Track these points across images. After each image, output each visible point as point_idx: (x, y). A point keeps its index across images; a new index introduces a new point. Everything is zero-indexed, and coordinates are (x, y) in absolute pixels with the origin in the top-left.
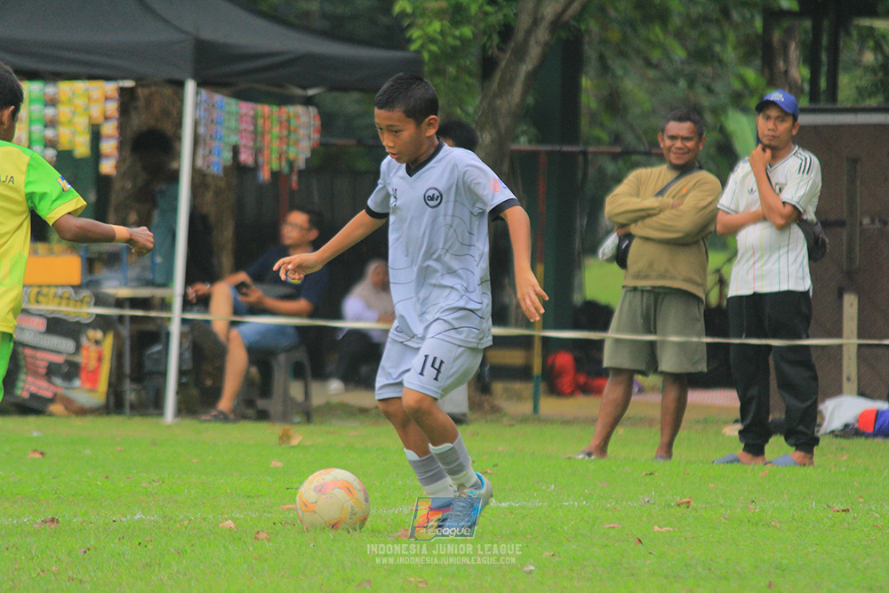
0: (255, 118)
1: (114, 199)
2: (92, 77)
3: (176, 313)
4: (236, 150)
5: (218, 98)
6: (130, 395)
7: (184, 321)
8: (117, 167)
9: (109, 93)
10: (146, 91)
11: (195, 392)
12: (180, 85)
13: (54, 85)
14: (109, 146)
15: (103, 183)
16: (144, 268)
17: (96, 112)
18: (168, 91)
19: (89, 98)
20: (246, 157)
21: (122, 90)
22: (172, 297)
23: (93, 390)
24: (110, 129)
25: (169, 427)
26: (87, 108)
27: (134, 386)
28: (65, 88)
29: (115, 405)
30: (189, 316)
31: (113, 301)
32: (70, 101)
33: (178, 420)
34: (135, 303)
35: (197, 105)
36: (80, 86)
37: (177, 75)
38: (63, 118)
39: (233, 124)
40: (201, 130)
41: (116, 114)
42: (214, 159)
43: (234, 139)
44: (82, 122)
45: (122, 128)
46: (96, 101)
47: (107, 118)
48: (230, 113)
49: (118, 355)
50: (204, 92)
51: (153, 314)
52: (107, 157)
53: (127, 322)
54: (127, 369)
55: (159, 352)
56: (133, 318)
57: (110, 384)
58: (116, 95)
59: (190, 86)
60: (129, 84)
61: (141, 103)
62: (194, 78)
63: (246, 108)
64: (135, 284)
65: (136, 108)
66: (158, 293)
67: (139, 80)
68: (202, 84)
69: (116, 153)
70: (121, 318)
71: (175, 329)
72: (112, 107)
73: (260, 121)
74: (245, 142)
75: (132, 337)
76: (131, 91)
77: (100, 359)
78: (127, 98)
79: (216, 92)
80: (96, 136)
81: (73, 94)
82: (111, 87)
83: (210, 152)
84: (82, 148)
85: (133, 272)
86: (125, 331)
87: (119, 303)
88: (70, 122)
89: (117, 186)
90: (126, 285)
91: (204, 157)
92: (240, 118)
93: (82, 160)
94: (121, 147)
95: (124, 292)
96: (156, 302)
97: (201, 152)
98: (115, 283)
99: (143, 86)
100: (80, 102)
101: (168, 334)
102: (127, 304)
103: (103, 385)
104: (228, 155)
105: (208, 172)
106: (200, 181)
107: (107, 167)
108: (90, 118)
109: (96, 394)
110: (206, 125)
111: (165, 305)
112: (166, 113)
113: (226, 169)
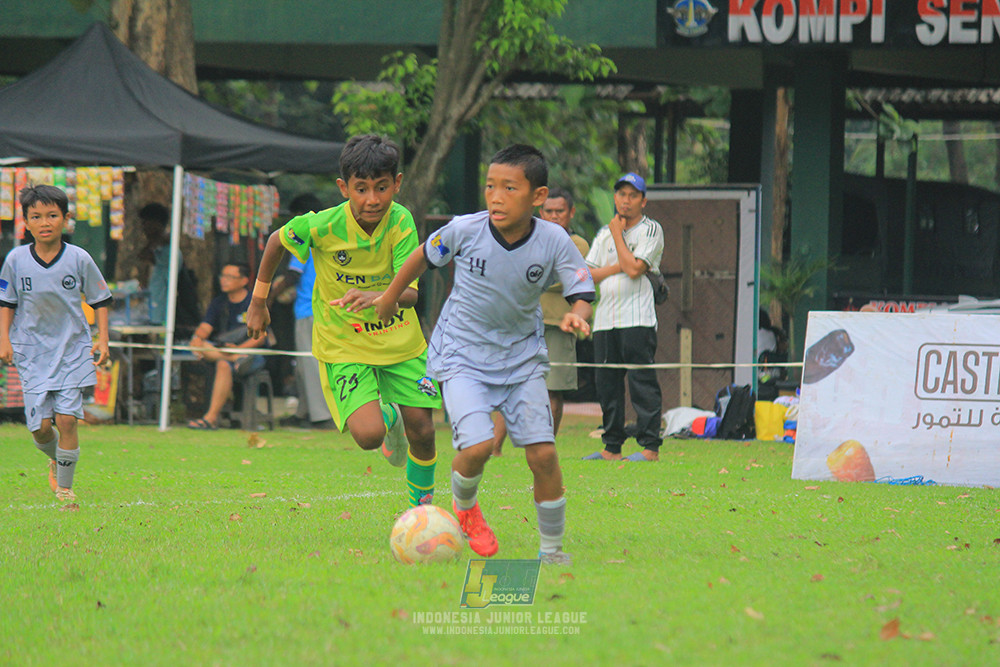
0: (228, 195)
1: (120, 257)
2: (102, 164)
3: (169, 346)
4: (214, 220)
5: (200, 179)
6: (133, 410)
7: (175, 352)
8: (123, 233)
9: (116, 177)
10: (144, 174)
11: (182, 407)
12: (171, 169)
13: (74, 171)
14: (116, 217)
15: (112, 246)
16: (143, 311)
17: (106, 191)
18: (162, 174)
19: (101, 180)
20: (221, 226)
21: (126, 174)
22: (165, 334)
23: (104, 405)
24: (117, 204)
25: (163, 434)
26: (99, 188)
27: (136, 402)
28: (82, 173)
29: (121, 416)
30: (178, 348)
31: (119, 337)
32: (86, 183)
33: (170, 428)
34: (136, 338)
35: (183, 185)
36: (94, 171)
37: (168, 162)
38: (80, 196)
39: (212, 199)
40: (187, 204)
41: (122, 193)
42: (198, 227)
43: (212, 211)
44: (95, 199)
45: (126, 203)
46: (107, 182)
47: (114, 196)
48: (209, 191)
49: (124, 379)
50: (188, 175)
51: (150, 346)
52: (116, 225)
53: (130, 352)
54: (130, 389)
55: (155, 376)
56: (135, 350)
57: (117, 401)
58: (121, 178)
59: (179, 171)
60: (131, 169)
61: (140, 184)
62: (182, 163)
63: (222, 187)
64: (136, 323)
65: (137, 188)
66: (154, 330)
67: (138, 165)
68: (187, 169)
69: (122, 222)
70: (126, 350)
71: (167, 358)
72: (119, 187)
73: (232, 198)
74: (220, 213)
75: (134, 365)
76: (133, 175)
77: (109, 382)
78: (130, 181)
79: (198, 175)
80: (106, 209)
81: (88, 177)
82: (117, 172)
83: (195, 222)
84: (95, 218)
85: (135, 314)
86: (129, 360)
87: (124, 338)
88: (86, 199)
89: (122, 248)
90: (129, 324)
91: (190, 226)
92: (217, 195)
93: (96, 228)
94: (126, 217)
95: (128, 330)
96: (153, 337)
97: (186, 221)
98: (121, 323)
99: (141, 171)
100: (94, 183)
101: (162, 362)
102: (130, 339)
103: (112, 402)
104: (208, 224)
105: (193, 237)
106: (186, 243)
107: (116, 233)
108: (101, 196)
109: (108, 409)
110: (191, 201)
111: (160, 340)
112: (160, 191)
113: (207, 235)
